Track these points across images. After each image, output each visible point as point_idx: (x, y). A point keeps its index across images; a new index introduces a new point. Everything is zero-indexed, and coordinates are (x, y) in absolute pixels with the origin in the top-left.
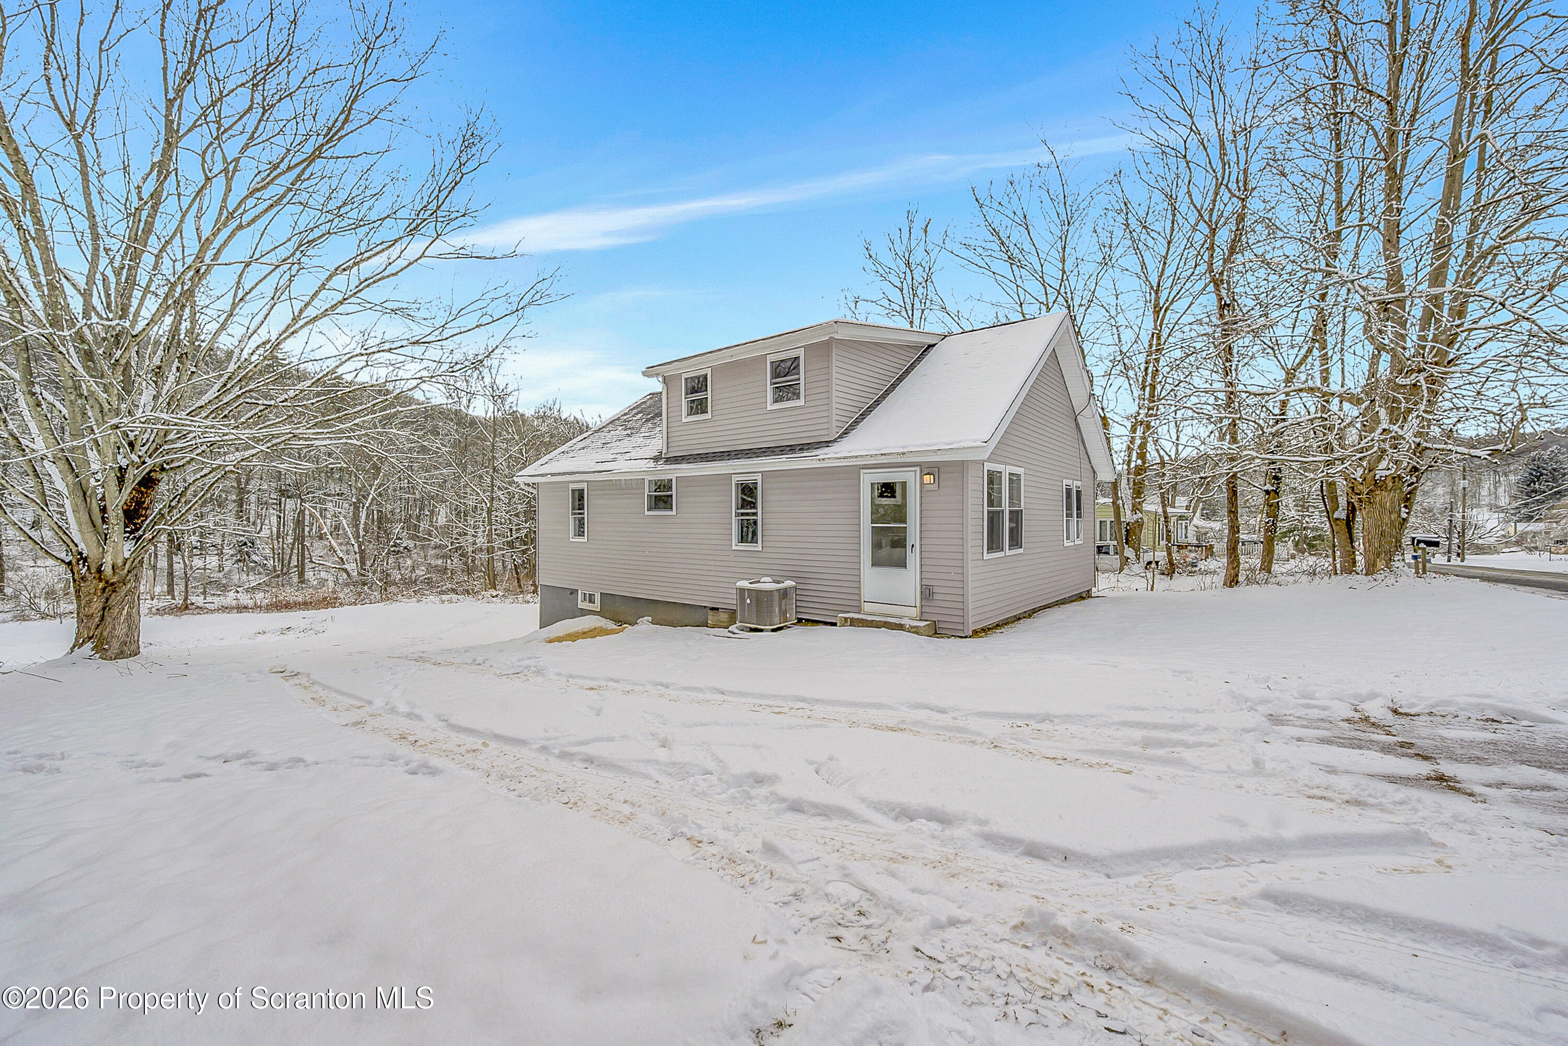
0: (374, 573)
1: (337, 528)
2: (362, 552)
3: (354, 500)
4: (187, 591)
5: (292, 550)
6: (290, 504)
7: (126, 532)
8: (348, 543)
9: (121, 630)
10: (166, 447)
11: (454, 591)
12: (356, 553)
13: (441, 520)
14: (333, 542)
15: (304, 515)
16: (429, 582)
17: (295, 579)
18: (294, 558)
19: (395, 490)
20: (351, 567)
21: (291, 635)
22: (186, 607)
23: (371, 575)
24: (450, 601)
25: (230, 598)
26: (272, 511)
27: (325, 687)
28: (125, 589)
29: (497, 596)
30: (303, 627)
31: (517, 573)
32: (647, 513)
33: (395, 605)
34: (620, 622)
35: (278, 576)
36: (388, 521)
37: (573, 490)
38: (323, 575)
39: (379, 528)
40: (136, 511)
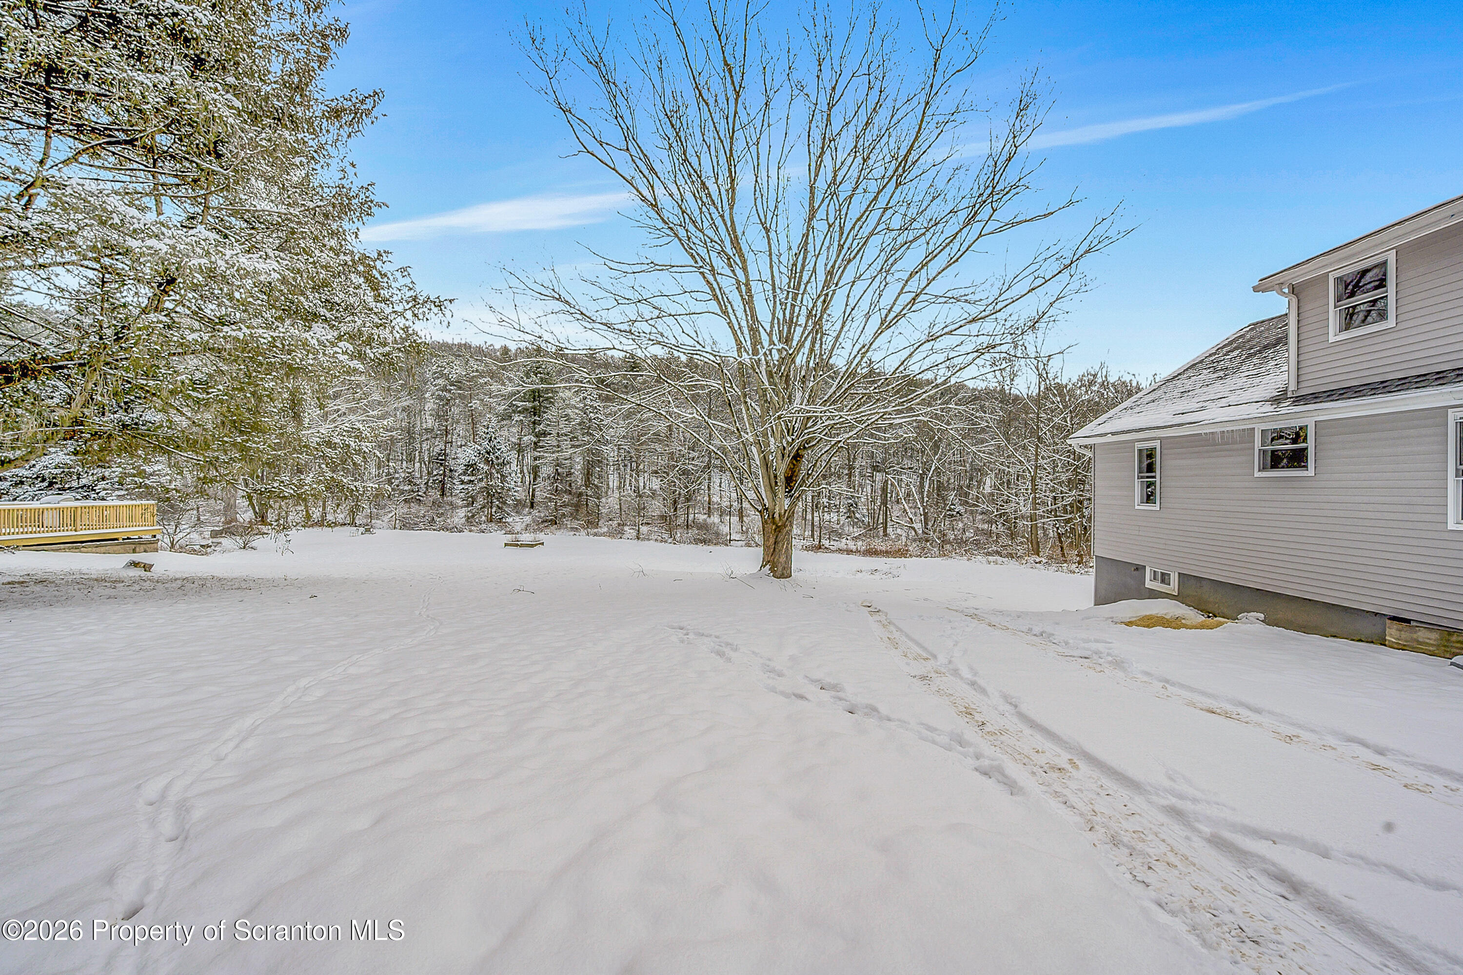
0: (934, 532)
1: (908, 495)
2: (925, 514)
3: (921, 472)
4: (820, 536)
5: (880, 510)
6: (879, 476)
7: (786, 492)
8: (915, 507)
9: (783, 559)
10: (806, 431)
11: (998, 553)
12: (921, 515)
13: (988, 490)
14: (906, 505)
15: (887, 484)
16: (977, 543)
17: (881, 533)
18: (881, 517)
19: (950, 463)
20: (918, 526)
21: (877, 576)
22: (819, 547)
23: (932, 533)
24: (996, 563)
25: (842, 544)
26: (868, 482)
27: (899, 629)
28: (785, 531)
29: (1040, 562)
30: (885, 570)
31: (1061, 542)
32: (1257, 474)
33: (950, 561)
34: (1211, 613)
35: (871, 530)
36: (945, 489)
37: (1140, 451)
38: (899, 531)
39: (938, 495)
40: (791, 476)
